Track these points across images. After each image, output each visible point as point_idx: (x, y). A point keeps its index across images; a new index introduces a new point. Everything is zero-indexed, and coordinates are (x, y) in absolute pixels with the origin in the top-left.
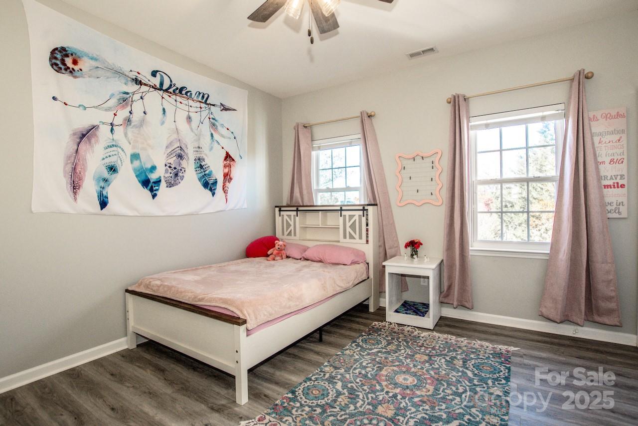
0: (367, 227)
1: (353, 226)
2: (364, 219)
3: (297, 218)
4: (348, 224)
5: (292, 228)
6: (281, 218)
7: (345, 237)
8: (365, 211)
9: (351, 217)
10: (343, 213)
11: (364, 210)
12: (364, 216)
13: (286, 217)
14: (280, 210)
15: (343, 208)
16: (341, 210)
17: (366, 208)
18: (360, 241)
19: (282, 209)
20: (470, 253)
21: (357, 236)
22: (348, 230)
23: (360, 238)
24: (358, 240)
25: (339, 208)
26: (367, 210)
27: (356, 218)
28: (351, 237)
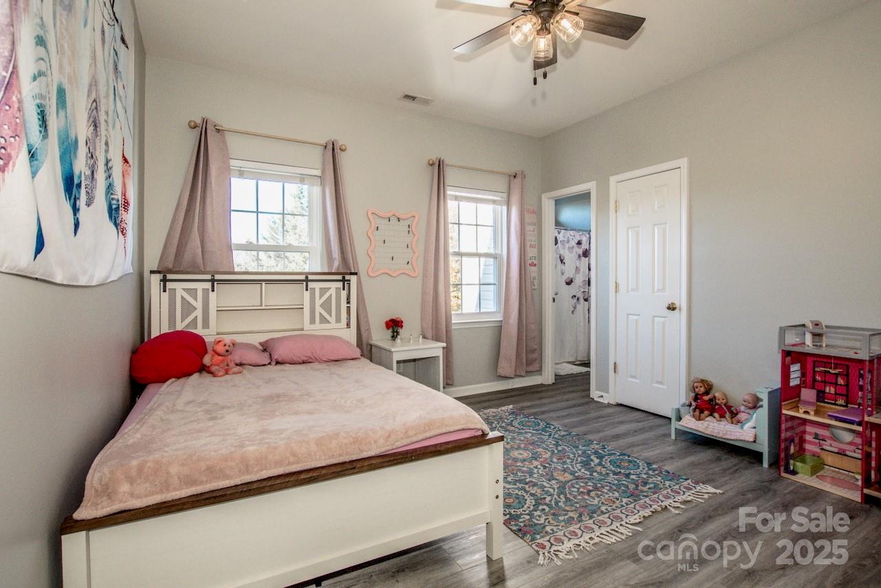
0: (348, 305)
1: (326, 306)
2: (344, 294)
3: (213, 296)
4: (319, 302)
5: (199, 313)
6: (165, 296)
7: (313, 321)
8: (346, 283)
9: (323, 291)
10: (311, 285)
11: (344, 280)
12: (344, 289)
13: (180, 293)
14: (164, 280)
15: (310, 277)
16: (307, 280)
17: (347, 277)
18: (338, 325)
19: (169, 276)
20: (453, 327)
21: (332, 319)
22: (318, 310)
23: (338, 320)
24: (333, 324)
25: (303, 277)
26: (349, 281)
27: (333, 292)
28: (324, 320)
